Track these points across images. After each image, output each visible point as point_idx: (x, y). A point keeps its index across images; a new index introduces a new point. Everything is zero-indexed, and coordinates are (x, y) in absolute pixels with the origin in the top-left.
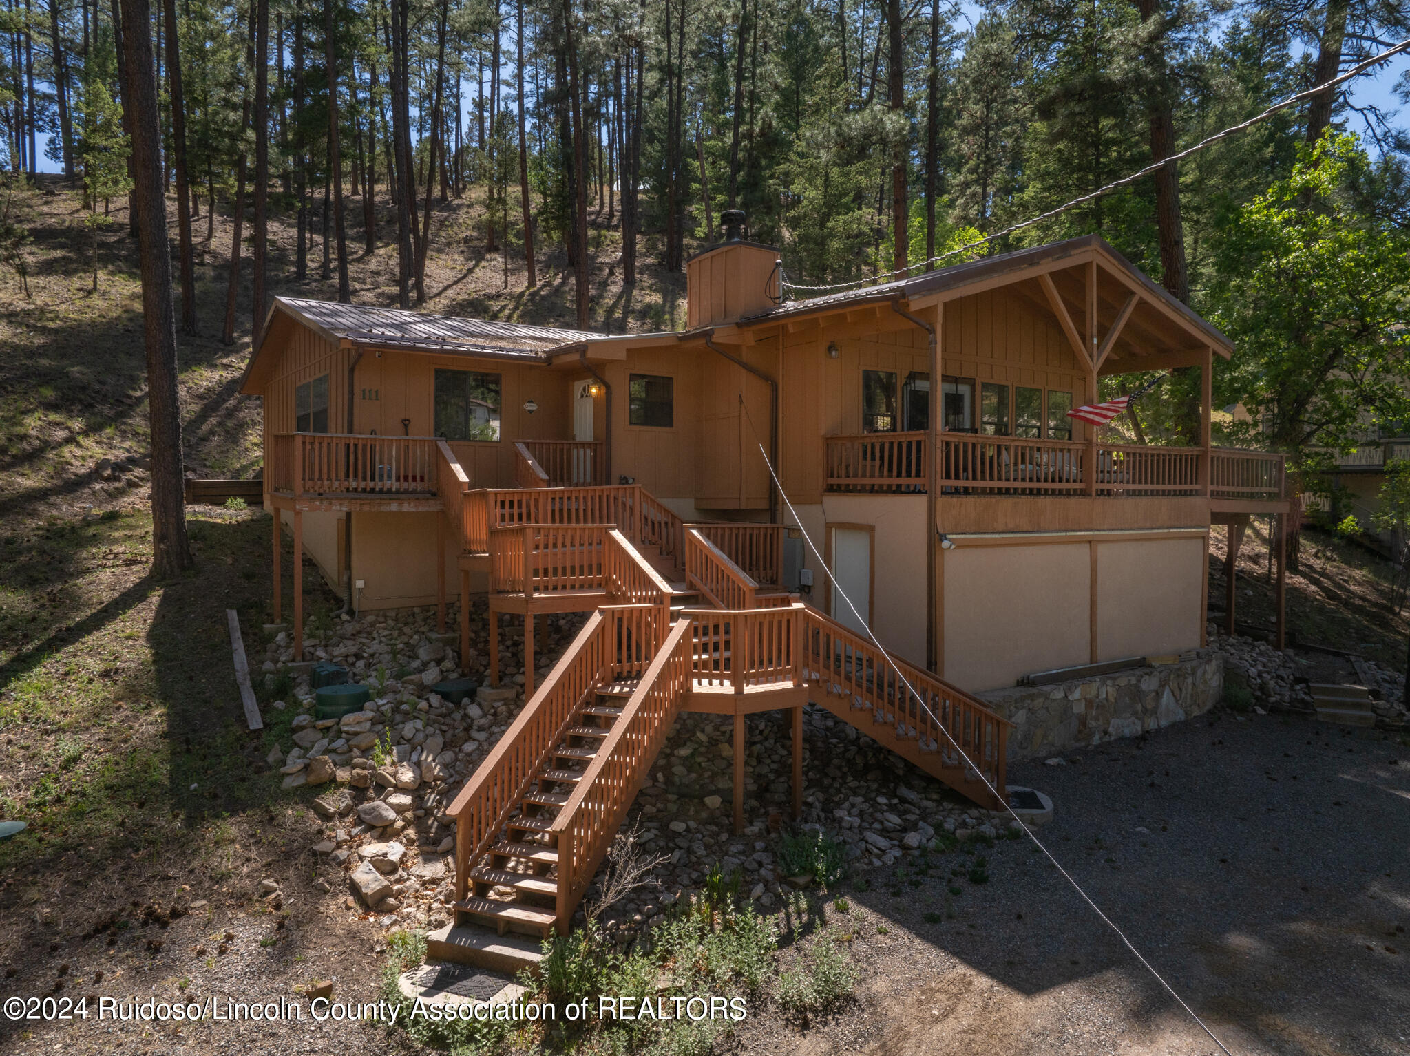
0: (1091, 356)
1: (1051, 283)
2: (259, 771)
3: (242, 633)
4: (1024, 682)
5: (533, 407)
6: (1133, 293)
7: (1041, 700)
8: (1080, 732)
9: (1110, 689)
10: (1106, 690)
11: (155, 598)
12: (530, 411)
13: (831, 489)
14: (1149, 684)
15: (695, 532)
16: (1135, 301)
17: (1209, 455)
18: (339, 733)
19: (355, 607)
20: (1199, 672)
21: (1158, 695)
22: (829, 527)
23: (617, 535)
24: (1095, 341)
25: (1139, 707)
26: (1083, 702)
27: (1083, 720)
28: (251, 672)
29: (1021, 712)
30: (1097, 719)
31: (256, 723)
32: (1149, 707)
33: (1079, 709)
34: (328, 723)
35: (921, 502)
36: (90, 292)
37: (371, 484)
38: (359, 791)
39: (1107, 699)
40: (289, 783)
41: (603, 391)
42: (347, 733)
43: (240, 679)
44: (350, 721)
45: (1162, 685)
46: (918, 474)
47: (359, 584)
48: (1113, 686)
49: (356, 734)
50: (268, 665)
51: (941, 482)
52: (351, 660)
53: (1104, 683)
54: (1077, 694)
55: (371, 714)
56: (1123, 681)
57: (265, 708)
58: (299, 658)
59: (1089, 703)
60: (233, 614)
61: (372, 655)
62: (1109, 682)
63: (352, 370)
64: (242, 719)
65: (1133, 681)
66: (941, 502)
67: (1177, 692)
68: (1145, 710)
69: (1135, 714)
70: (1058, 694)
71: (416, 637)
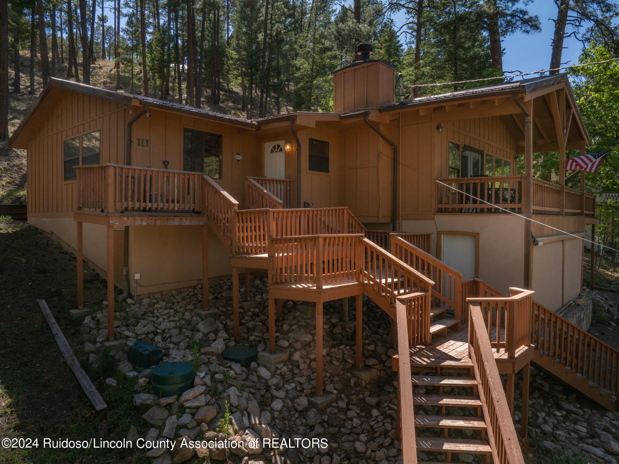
0: (564, 140)
1: (555, 95)
3: (55, 318)
5: (239, 157)
9: (575, 320)
12: (238, 160)
13: (440, 211)
15: (399, 238)
18: (182, 409)
19: (133, 292)
22: (440, 234)
23: (368, 240)
28: (76, 353)
31: (100, 405)
35: (521, 217)
37: (149, 205)
41: (294, 148)
42: (189, 408)
43: (69, 361)
47: (137, 276)
48: (575, 318)
49: (198, 408)
50: (88, 347)
52: (151, 336)
55: (203, 388)
57: (101, 388)
58: (112, 338)
60: (43, 303)
63: (131, 124)
65: (580, 314)
66: (533, 218)
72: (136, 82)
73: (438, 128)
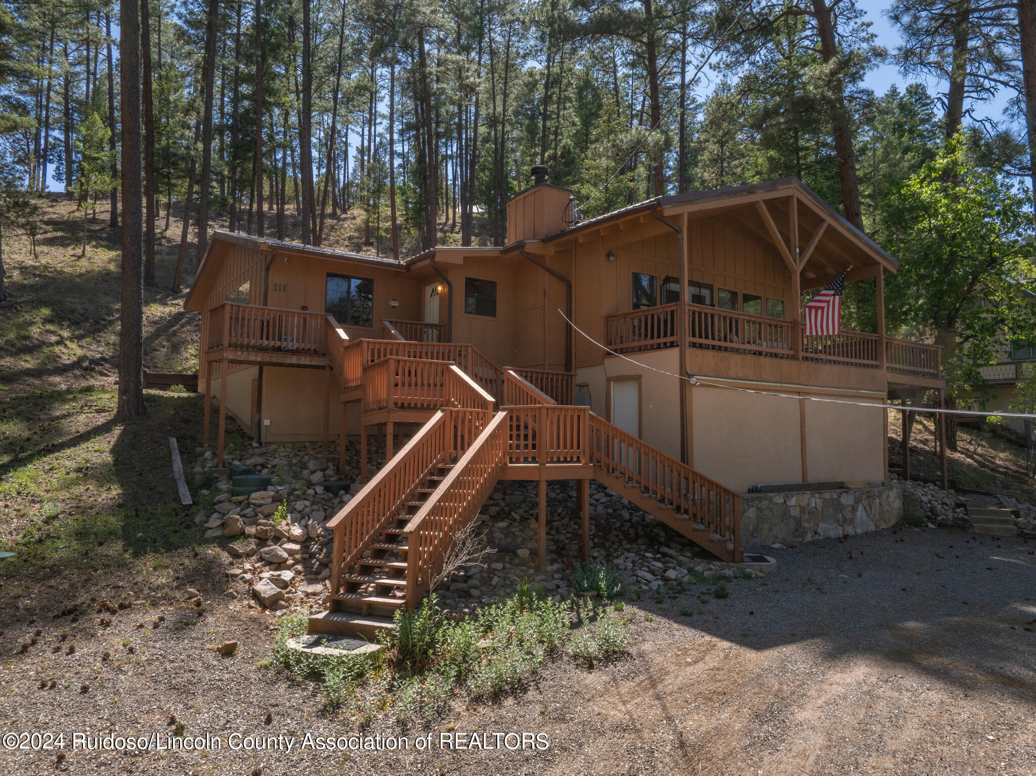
0: (795, 261)
1: (764, 207)
2: (188, 527)
3: (180, 452)
4: (753, 490)
5: (396, 304)
6: (823, 221)
7: (766, 502)
8: (796, 530)
9: (818, 500)
10: (815, 501)
11: (117, 431)
12: (394, 307)
14: (847, 500)
15: (511, 372)
16: (825, 226)
17: (885, 340)
18: (248, 505)
19: (263, 440)
20: (884, 496)
21: (854, 509)
22: (609, 380)
23: (455, 368)
24: (798, 250)
25: (840, 516)
26: (798, 509)
27: (798, 521)
28: (185, 473)
29: (751, 510)
30: (809, 522)
31: (187, 500)
32: (848, 517)
33: (795, 512)
34: (240, 498)
35: (676, 352)
36: (79, 257)
37: (278, 343)
38: (262, 540)
39: (816, 507)
40: (209, 534)
41: (446, 289)
42: (254, 504)
43: (177, 476)
44: (256, 497)
45: (857, 501)
46: (672, 335)
47: (267, 422)
48: (820, 498)
49: (260, 505)
50: (198, 469)
51: (689, 339)
52: (259, 468)
53: (813, 495)
54: (793, 502)
55: (272, 493)
56: (827, 495)
57: (194, 492)
58: (221, 465)
59: (803, 510)
60: (173, 441)
61: (274, 466)
62: (817, 495)
63: (267, 270)
64: (177, 500)
65: (835, 496)
66: (689, 351)
67: (868, 508)
68: (845, 520)
69: (837, 521)
70: (779, 499)
71: (306, 457)
72: (384, 234)
73: (608, 255)
